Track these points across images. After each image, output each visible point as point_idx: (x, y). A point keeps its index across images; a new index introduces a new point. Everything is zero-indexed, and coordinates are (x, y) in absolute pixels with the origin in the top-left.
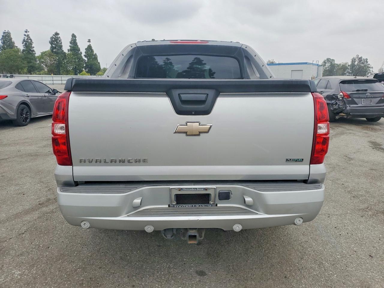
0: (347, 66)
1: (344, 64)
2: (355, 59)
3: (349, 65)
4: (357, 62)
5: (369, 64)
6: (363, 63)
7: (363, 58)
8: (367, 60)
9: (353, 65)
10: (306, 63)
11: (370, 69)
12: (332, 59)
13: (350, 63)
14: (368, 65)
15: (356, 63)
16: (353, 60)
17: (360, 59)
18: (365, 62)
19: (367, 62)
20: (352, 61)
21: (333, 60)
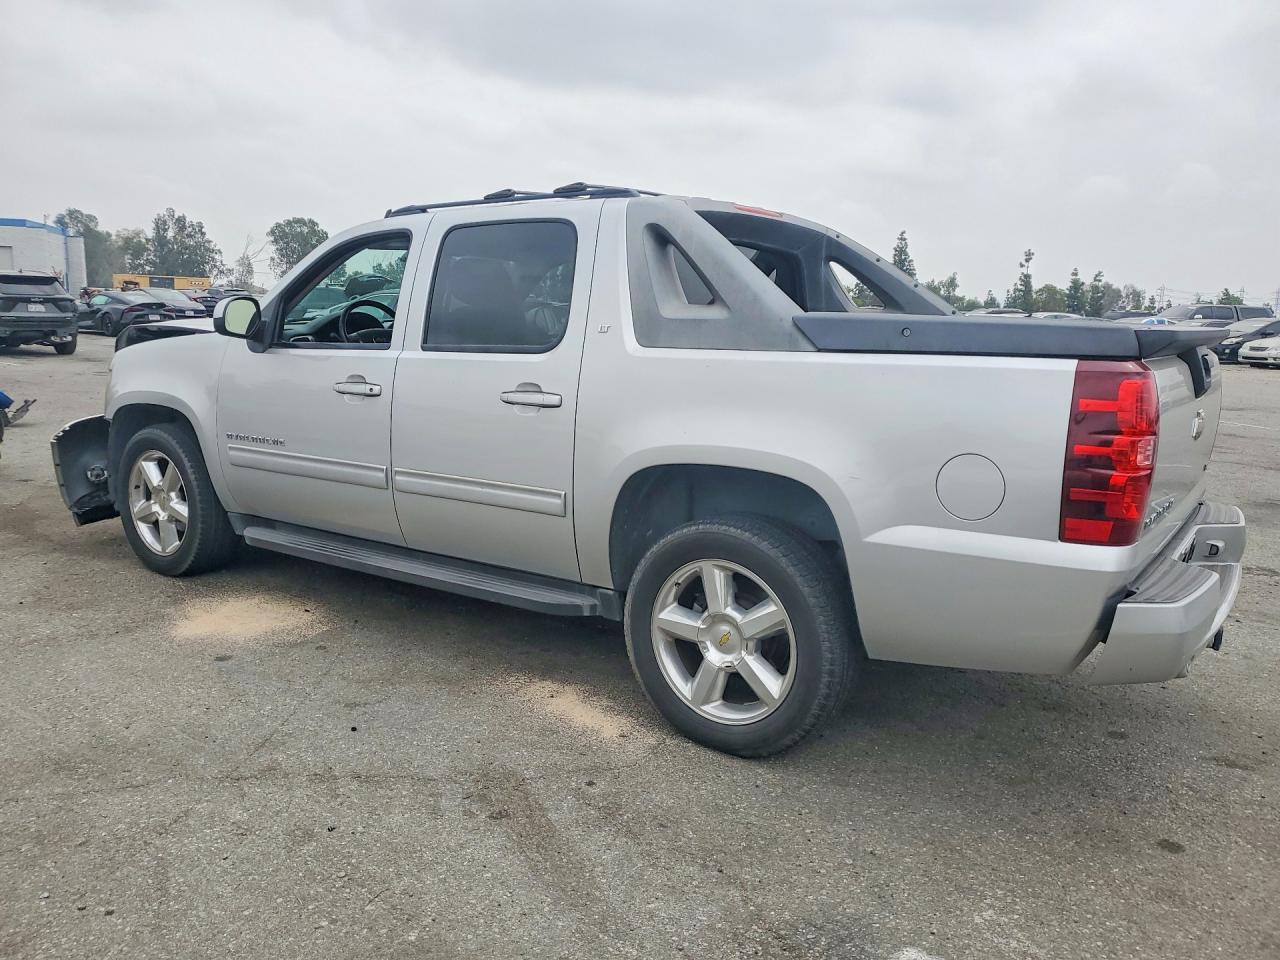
0: (144, 241)
1: (131, 234)
2: (165, 222)
3: (148, 240)
4: (170, 230)
5: (210, 242)
6: (189, 236)
7: (188, 220)
8: (202, 228)
9: (160, 240)
10: (22, 223)
11: (214, 255)
12: (85, 212)
13: (150, 233)
14: (207, 244)
15: (170, 234)
16: (160, 225)
17: (181, 222)
18: (196, 232)
19: (203, 234)
20: (157, 226)
21: (92, 218)
